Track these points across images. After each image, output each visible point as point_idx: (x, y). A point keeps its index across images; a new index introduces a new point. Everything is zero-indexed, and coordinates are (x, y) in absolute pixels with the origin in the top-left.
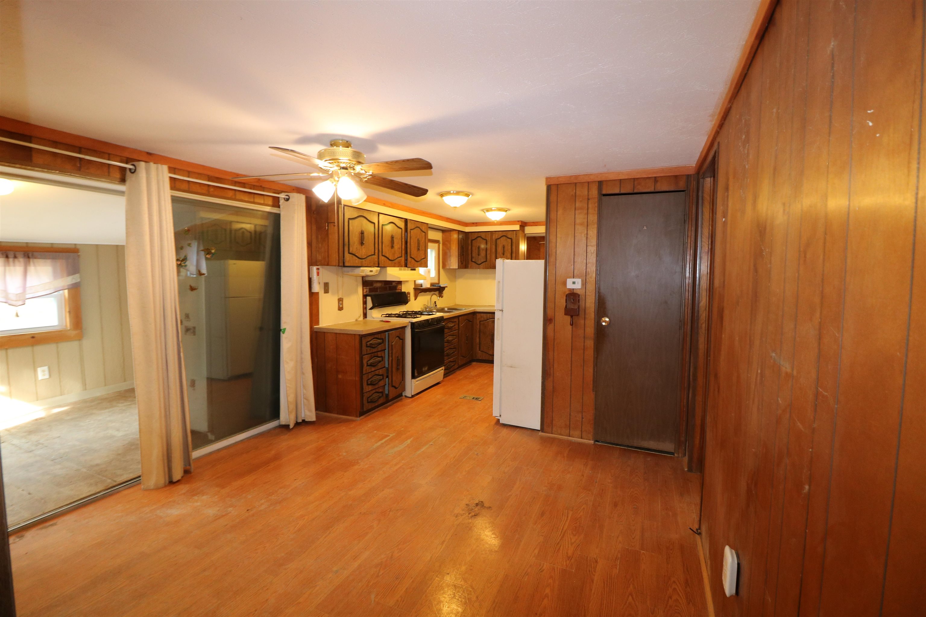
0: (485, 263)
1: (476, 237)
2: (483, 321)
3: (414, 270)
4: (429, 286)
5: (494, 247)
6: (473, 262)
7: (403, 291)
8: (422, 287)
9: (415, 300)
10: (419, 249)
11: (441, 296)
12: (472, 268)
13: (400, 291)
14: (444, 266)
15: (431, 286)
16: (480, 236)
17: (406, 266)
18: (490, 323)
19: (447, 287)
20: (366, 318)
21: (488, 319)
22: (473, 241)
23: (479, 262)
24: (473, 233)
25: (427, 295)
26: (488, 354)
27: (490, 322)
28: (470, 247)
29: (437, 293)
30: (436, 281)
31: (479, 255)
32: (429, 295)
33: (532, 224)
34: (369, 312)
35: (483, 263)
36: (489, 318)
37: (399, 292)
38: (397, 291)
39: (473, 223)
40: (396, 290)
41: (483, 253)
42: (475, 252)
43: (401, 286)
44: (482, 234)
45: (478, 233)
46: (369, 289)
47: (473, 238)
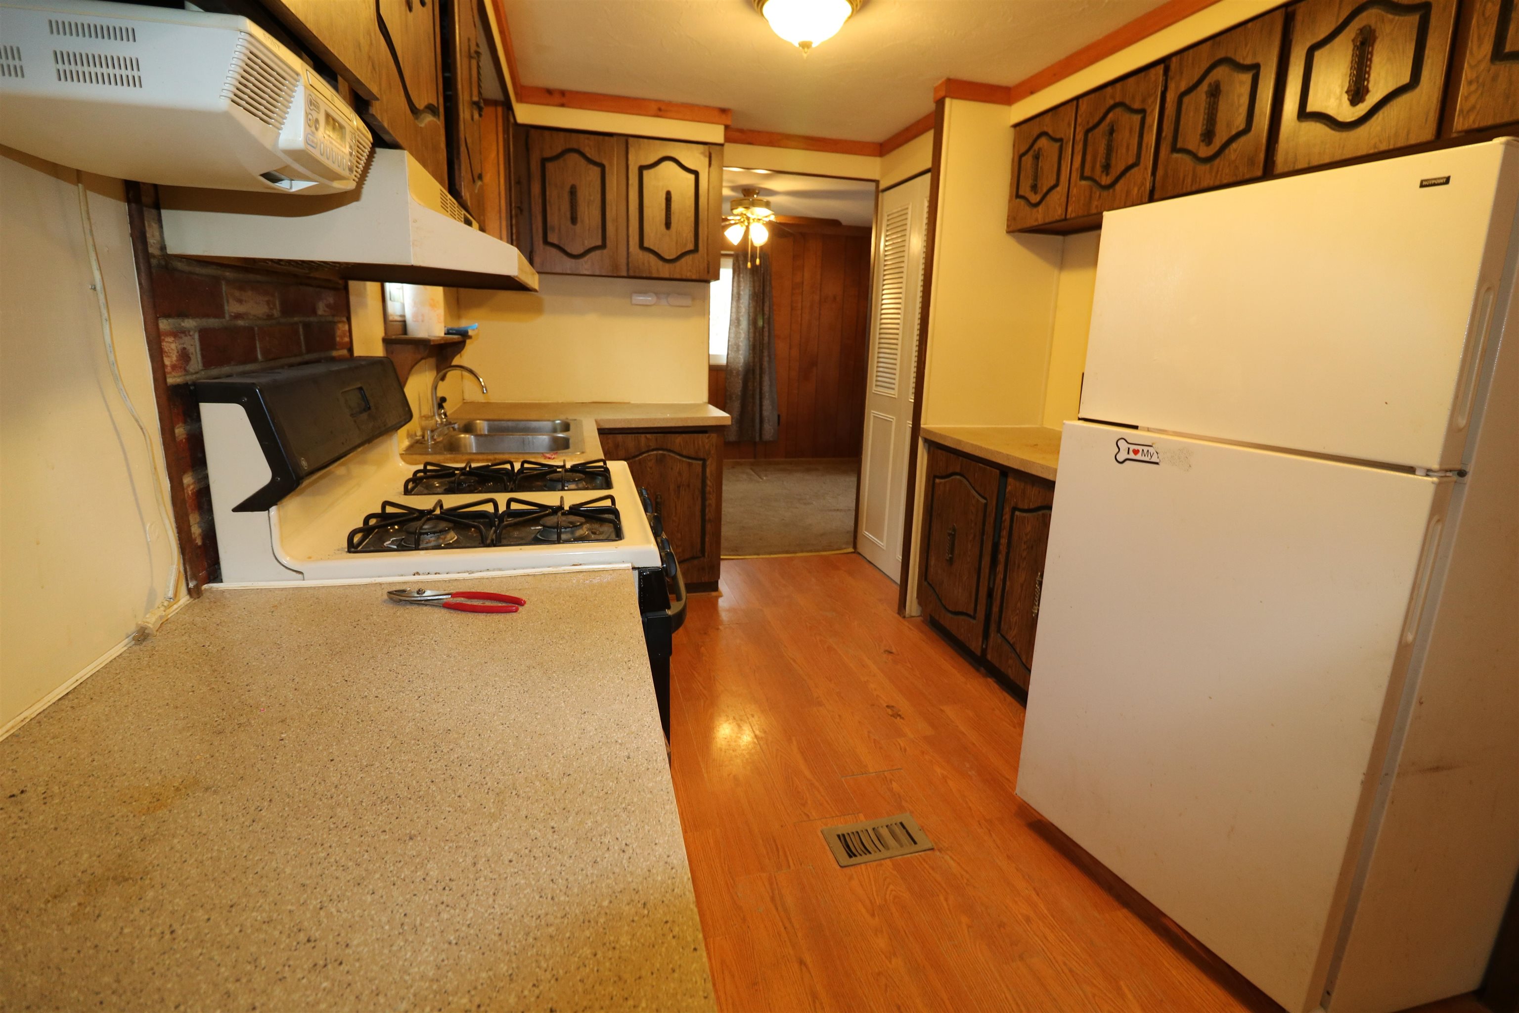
0: (598, 252)
1: (559, 150)
4: (439, 331)
5: (633, 195)
6: (553, 245)
7: (358, 352)
12: (547, 269)
13: (344, 352)
15: (445, 334)
16: (576, 147)
22: (550, 166)
23: (577, 249)
24: (547, 133)
27: (650, 460)
28: (536, 188)
31: (573, 220)
34: (233, 529)
35: (592, 254)
36: (644, 450)
38: (334, 354)
39: (549, 92)
41: (589, 214)
42: (559, 210)
43: (347, 327)
44: (586, 141)
45: (568, 134)
46: (196, 336)
47: (548, 154)
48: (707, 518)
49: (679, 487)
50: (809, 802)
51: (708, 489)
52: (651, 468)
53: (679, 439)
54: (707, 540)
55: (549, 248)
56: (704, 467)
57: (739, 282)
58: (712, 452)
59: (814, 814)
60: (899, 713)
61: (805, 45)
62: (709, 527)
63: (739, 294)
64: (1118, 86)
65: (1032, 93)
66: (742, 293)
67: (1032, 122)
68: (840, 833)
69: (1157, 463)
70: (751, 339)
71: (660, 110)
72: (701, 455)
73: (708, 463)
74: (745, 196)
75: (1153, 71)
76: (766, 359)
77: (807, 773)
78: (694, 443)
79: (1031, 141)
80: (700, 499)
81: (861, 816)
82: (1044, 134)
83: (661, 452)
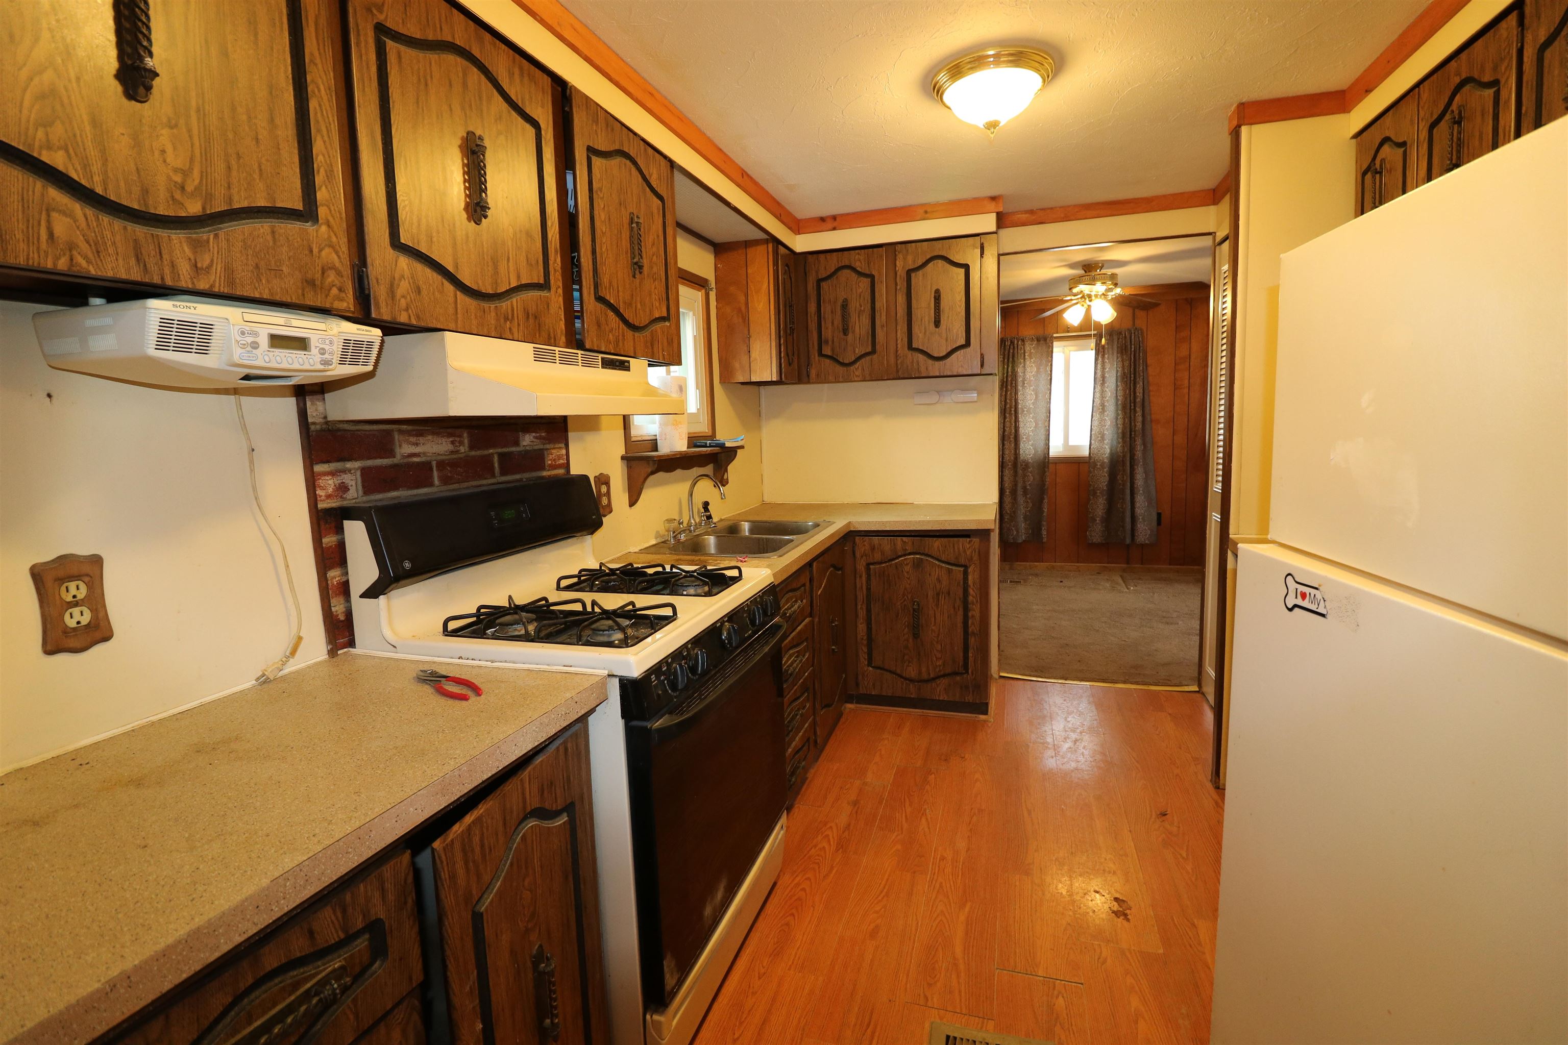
0: (868, 358)
1: (833, 269)
2: (881, 563)
3: (623, 366)
4: (680, 445)
5: (901, 299)
6: (826, 356)
7: (576, 469)
8: (656, 450)
9: (632, 503)
10: (637, 267)
11: (720, 480)
12: (822, 379)
13: (561, 471)
14: (726, 377)
15: (688, 448)
16: (847, 263)
17: (576, 341)
18: (907, 568)
19: (742, 447)
20: (351, 643)
21: (901, 556)
22: (824, 285)
23: (849, 359)
24: (822, 256)
25: (677, 481)
26: (901, 677)
27: (907, 564)
28: (812, 308)
29: (709, 469)
30: (703, 428)
31: (845, 332)
32: (683, 480)
33: (1024, 217)
34: (362, 609)
35: (863, 360)
36: (900, 554)
37: (556, 475)
38: (545, 473)
39: (822, 219)
40: (542, 468)
41: (860, 325)
42: (833, 323)
43: (564, 452)
44: (857, 257)
45: (840, 253)
46: (359, 473)
47: (823, 274)
48: (970, 630)
49: (938, 594)
50: (938, 984)
51: (970, 598)
52: (908, 573)
53: (937, 543)
54: (970, 655)
55: (822, 359)
56: (966, 573)
57: (1103, 363)
58: (975, 559)
59: (935, 1000)
60: (1128, 912)
61: (992, 125)
62: (972, 641)
63: (1103, 377)
64: (1463, 56)
65: (1368, 91)
66: (1106, 375)
67: (1373, 127)
68: (952, 1034)
69: (1323, 615)
70: (1120, 426)
71: (926, 212)
72: (962, 561)
73: (970, 570)
74: (1086, 272)
75: (1503, 24)
76: (1139, 448)
77: (959, 950)
78: (954, 547)
79: (1373, 152)
80: (961, 609)
81: (991, 1024)
82: (1386, 140)
83: (918, 556)
